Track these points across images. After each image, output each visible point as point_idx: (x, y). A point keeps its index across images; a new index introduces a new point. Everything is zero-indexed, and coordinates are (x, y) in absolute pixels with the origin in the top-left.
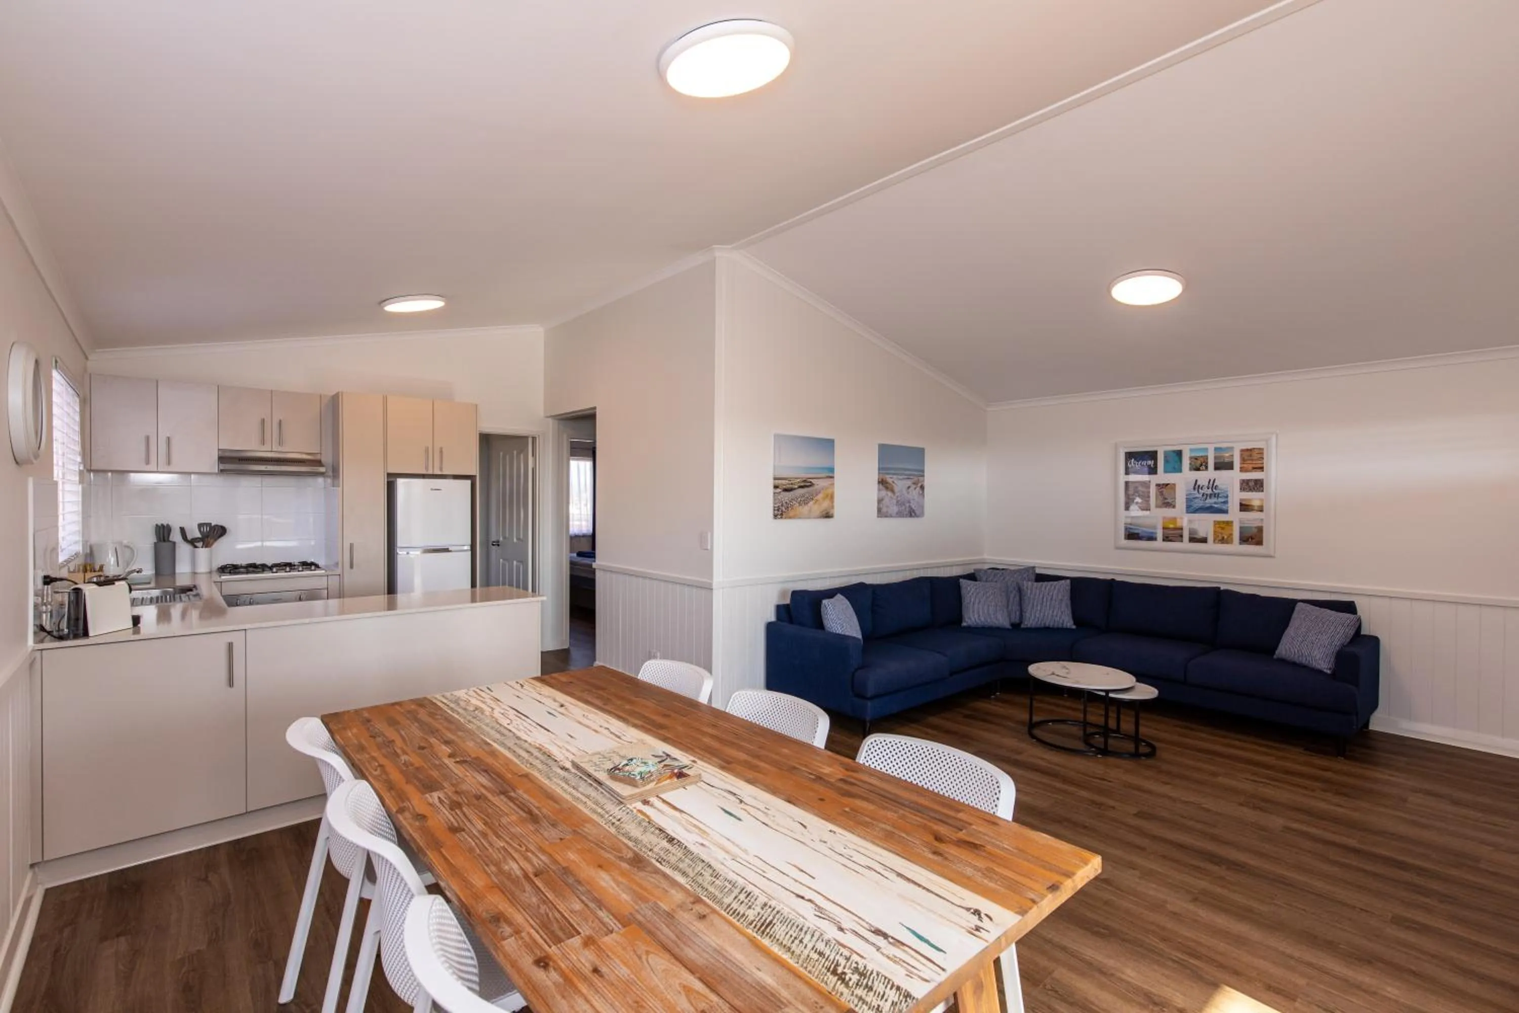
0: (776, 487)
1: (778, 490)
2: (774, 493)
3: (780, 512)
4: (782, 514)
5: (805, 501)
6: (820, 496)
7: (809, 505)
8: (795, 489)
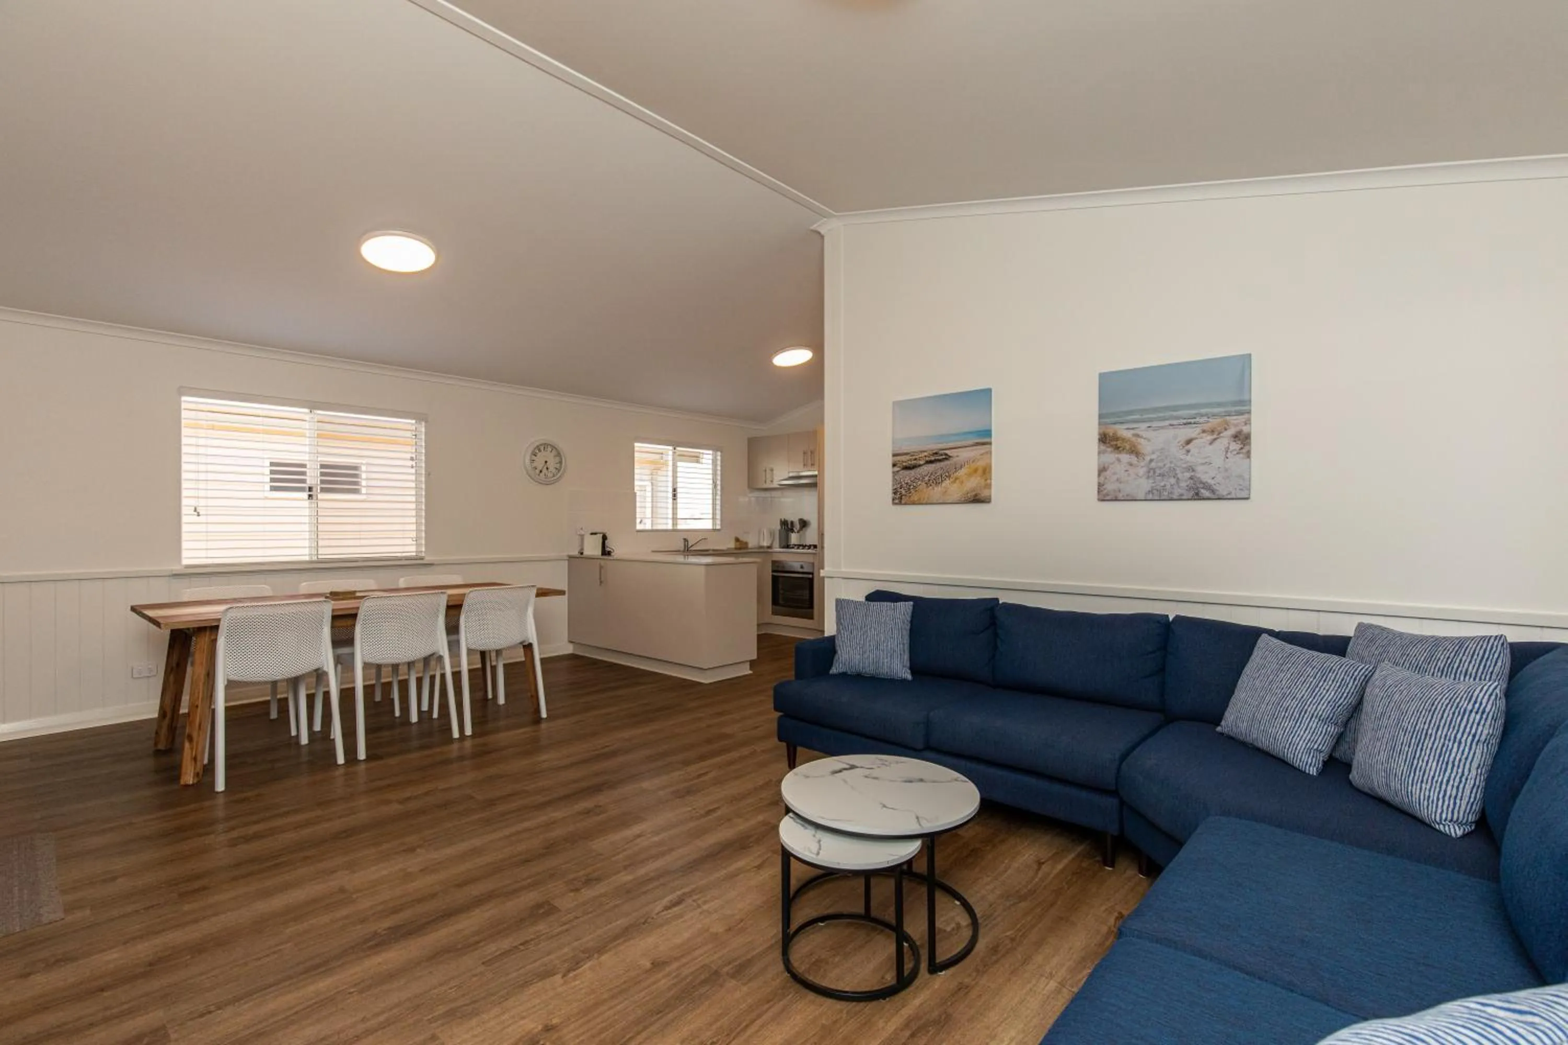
0: (894, 465)
1: (896, 469)
2: (893, 472)
3: (901, 496)
4: (901, 498)
5: (936, 481)
6: (962, 472)
7: (944, 485)
8: (920, 465)
